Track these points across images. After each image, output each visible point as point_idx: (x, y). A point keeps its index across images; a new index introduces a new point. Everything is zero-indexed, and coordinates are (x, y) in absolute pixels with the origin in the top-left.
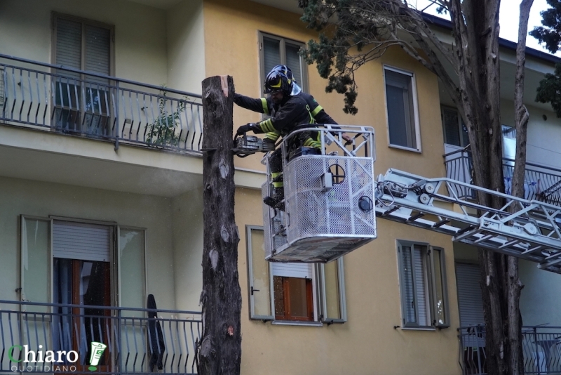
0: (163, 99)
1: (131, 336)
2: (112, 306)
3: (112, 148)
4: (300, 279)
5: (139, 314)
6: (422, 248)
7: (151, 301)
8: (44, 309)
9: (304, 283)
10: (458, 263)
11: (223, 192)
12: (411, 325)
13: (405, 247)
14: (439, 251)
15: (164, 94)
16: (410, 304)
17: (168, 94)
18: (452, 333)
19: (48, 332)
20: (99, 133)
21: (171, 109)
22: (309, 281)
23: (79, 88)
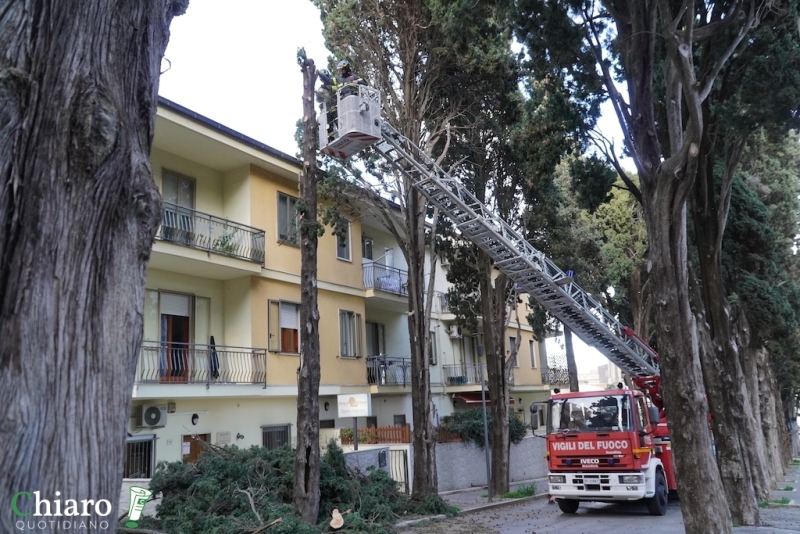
0: (226, 226)
1: (201, 360)
2: (190, 343)
3: (206, 254)
4: (290, 329)
5: (205, 348)
6: (350, 314)
7: (212, 340)
8: (155, 345)
9: (292, 332)
10: (367, 322)
11: (313, 294)
12: (344, 356)
13: (343, 313)
14: (359, 315)
15: (226, 223)
16: (344, 344)
17: (229, 223)
18: (363, 360)
19: (155, 358)
20: (185, 241)
21: (230, 231)
22: (296, 331)
23: (175, 215)
